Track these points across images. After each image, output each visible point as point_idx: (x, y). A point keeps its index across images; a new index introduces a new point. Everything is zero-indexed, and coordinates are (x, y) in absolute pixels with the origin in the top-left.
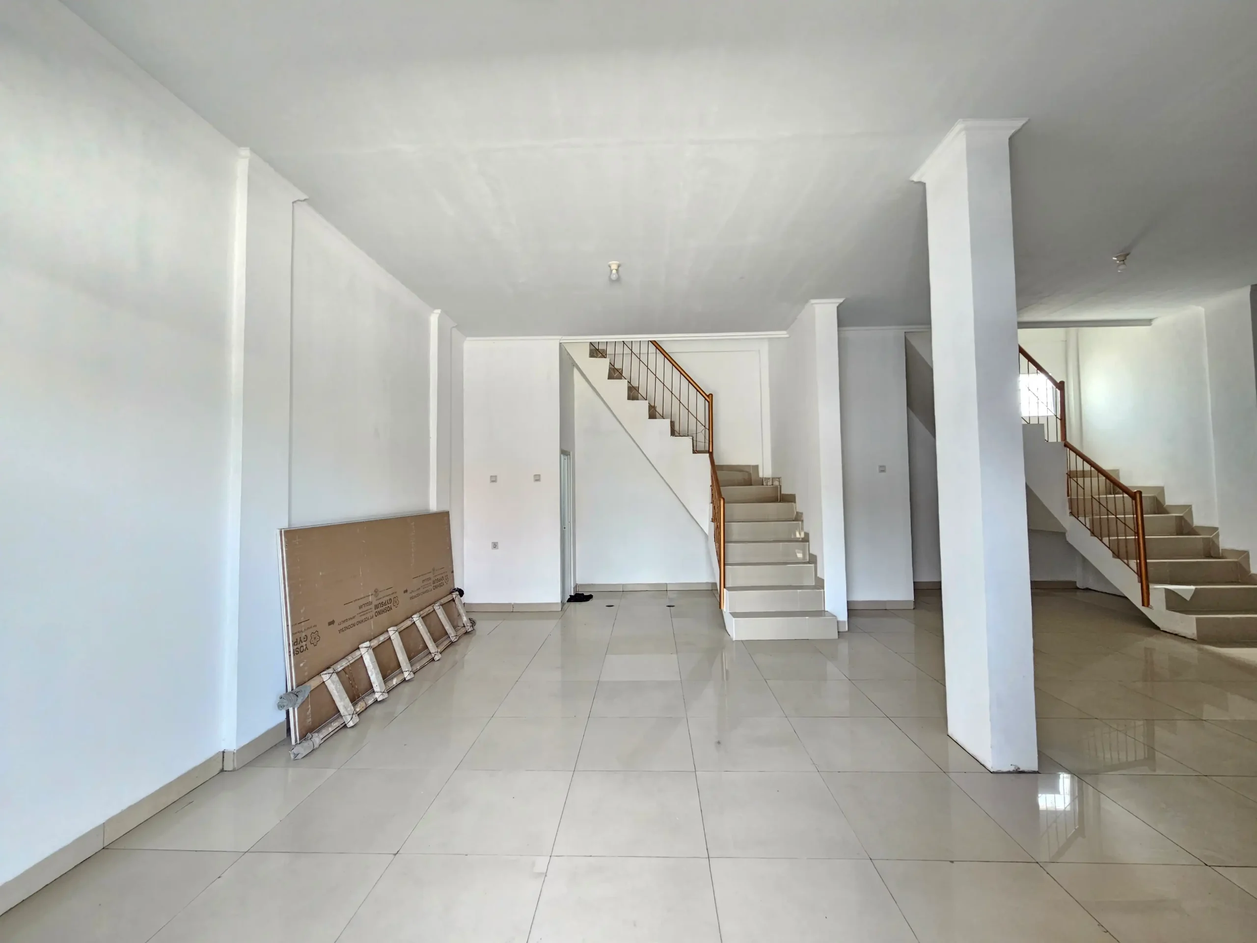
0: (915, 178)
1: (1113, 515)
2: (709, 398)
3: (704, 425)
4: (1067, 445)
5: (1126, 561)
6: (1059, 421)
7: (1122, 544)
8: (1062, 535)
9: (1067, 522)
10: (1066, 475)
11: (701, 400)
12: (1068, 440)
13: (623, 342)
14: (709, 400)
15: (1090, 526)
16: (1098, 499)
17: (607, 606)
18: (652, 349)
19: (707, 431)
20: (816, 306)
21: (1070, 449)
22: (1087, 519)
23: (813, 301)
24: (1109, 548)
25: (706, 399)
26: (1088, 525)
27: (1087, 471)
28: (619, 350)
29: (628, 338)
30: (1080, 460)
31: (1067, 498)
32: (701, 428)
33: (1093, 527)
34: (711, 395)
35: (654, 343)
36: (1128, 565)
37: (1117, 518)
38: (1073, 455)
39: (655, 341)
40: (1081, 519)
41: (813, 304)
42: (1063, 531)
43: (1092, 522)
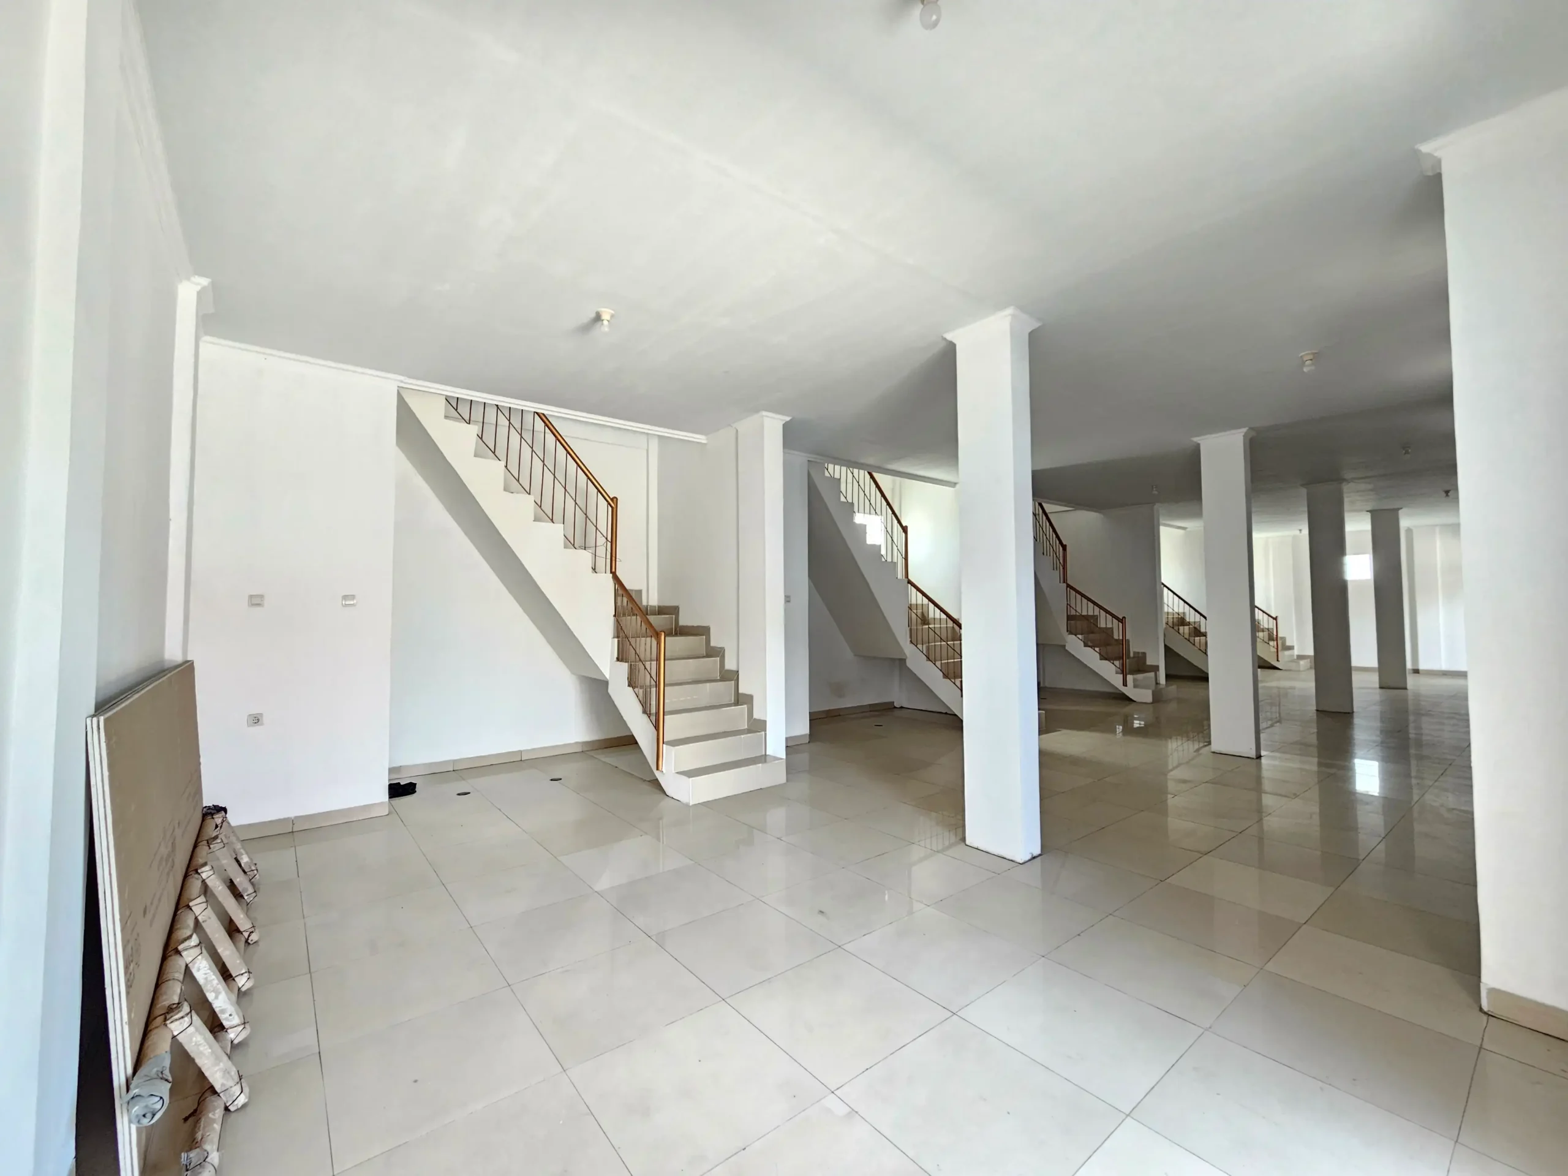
0: (949, 336)
1: (944, 641)
2: (613, 503)
3: (605, 536)
4: (910, 582)
5: (953, 680)
6: (904, 560)
7: (951, 667)
8: (902, 661)
9: (908, 649)
10: (908, 609)
11: (603, 504)
12: (910, 578)
13: (497, 406)
14: (613, 505)
15: (926, 652)
16: (933, 629)
17: (459, 794)
18: (539, 425)
19: (609, 544)
20: (765, 419)
21: (912, 585)
22: (924, 646)
23: (764, 413)
24: (941, 670)
25: (609, 504)
26: (924, 652)
27: (925, 605)
28: (491, 414)
29: (506, 402)
30: (919, 595)
31: (908, 629)
32: (601, 541)
33: (929, 653)
34: (615, 499)
35: (543, 417)
36: (954, 683)
37: (948, 644)
38: (914, 590)
39: (543, 414)
40: (920, 646)
41: (763, 416)
42: (904, 658)
43: (928, 648)
